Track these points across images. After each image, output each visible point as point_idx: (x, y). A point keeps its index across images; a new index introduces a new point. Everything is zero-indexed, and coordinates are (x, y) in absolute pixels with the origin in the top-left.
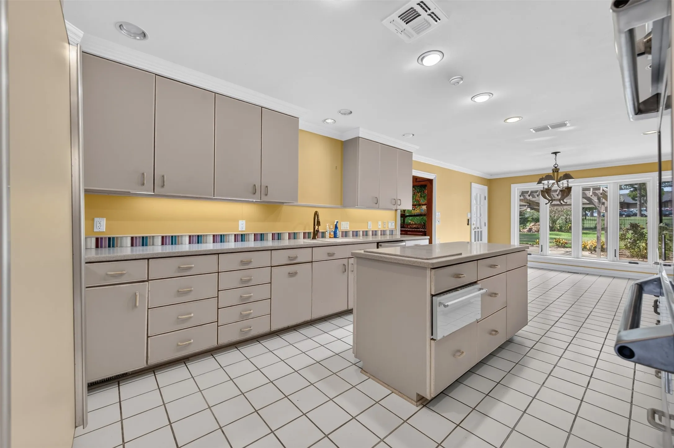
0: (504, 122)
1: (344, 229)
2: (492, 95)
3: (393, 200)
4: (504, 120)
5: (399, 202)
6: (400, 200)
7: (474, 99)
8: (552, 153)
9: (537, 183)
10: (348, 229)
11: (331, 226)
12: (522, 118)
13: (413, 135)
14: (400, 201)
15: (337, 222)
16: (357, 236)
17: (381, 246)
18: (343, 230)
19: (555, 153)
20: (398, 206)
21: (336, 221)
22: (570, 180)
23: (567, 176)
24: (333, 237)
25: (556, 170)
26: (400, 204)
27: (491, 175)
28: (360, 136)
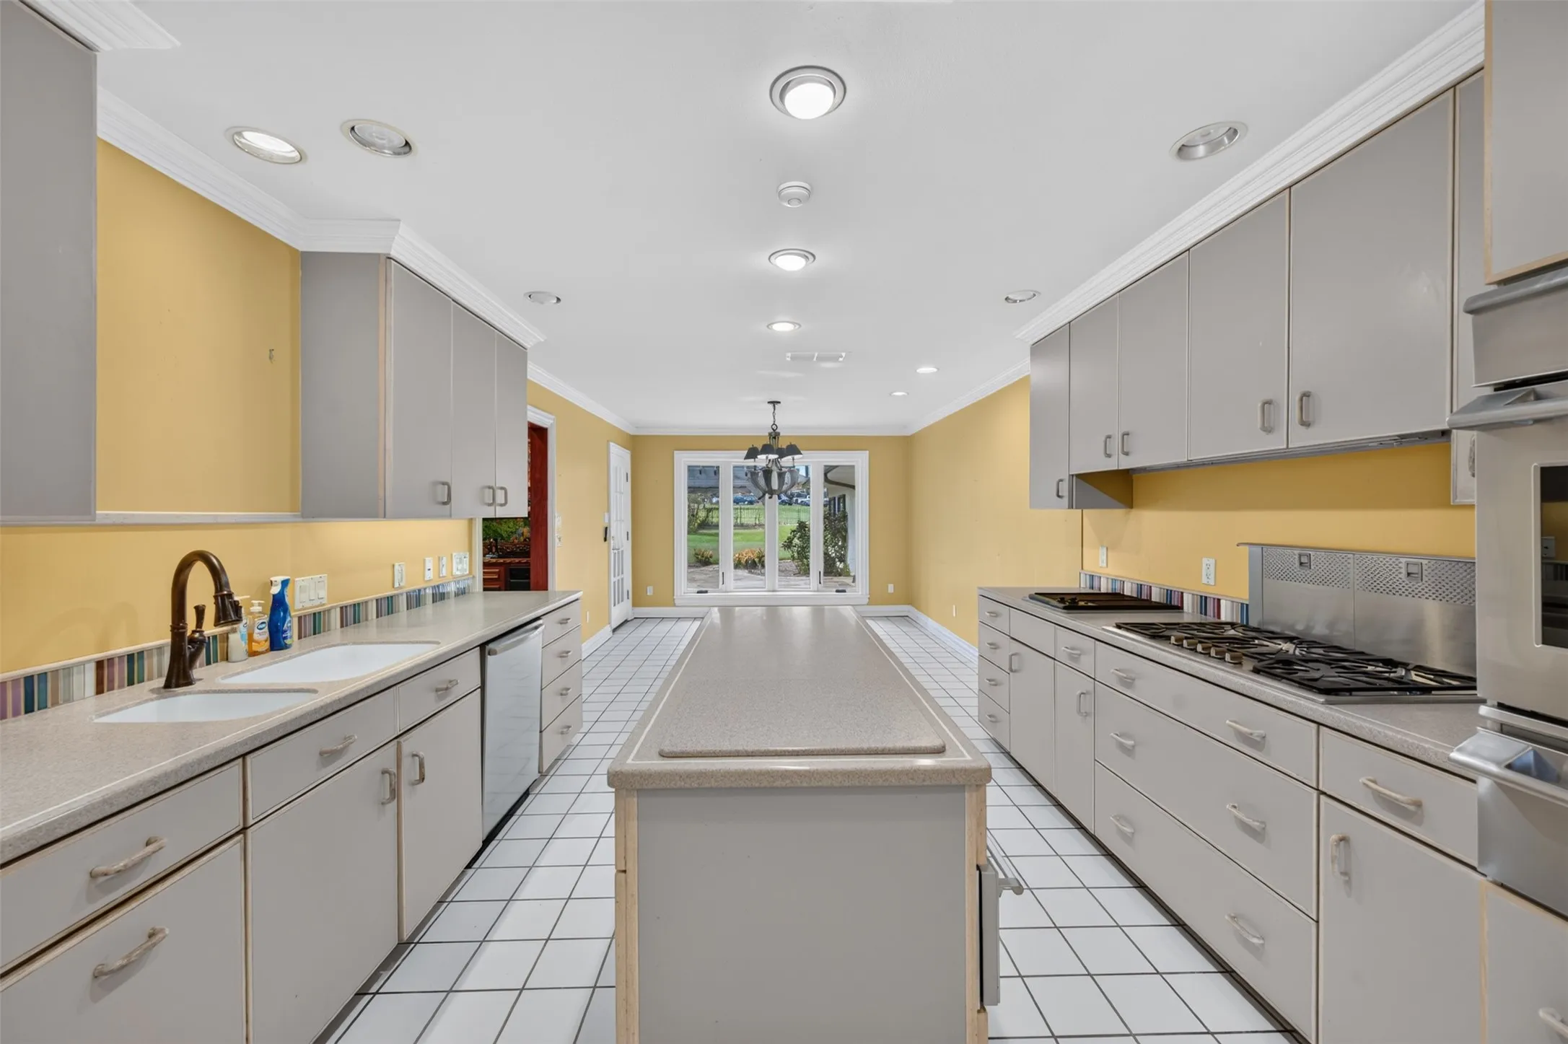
0: (767, 328)
1: (307, 605)
2: (812, 259)
3: (487, 490)
4: (767, 324)
5: (500, 495)
6: (502, 488)
7: (775, 259)
8: (769, 402)
9: (746, 452)
10: (324, 601)
11: (255, 602)
12: (800, 326)
13: (558, 300)
14: (503, 491)
15: (285, 583)
16: (356, 620)
17: (491, 653)
18: (304, 609)
19: (774, 403)
20: (498, 508)
21: (280, 579)
22: (796, 457)
23: (793, 450)
24: (266, 651)
25: (775, 435)
26: (503, 502)
27: (637, 427)
28: (393, 254)
